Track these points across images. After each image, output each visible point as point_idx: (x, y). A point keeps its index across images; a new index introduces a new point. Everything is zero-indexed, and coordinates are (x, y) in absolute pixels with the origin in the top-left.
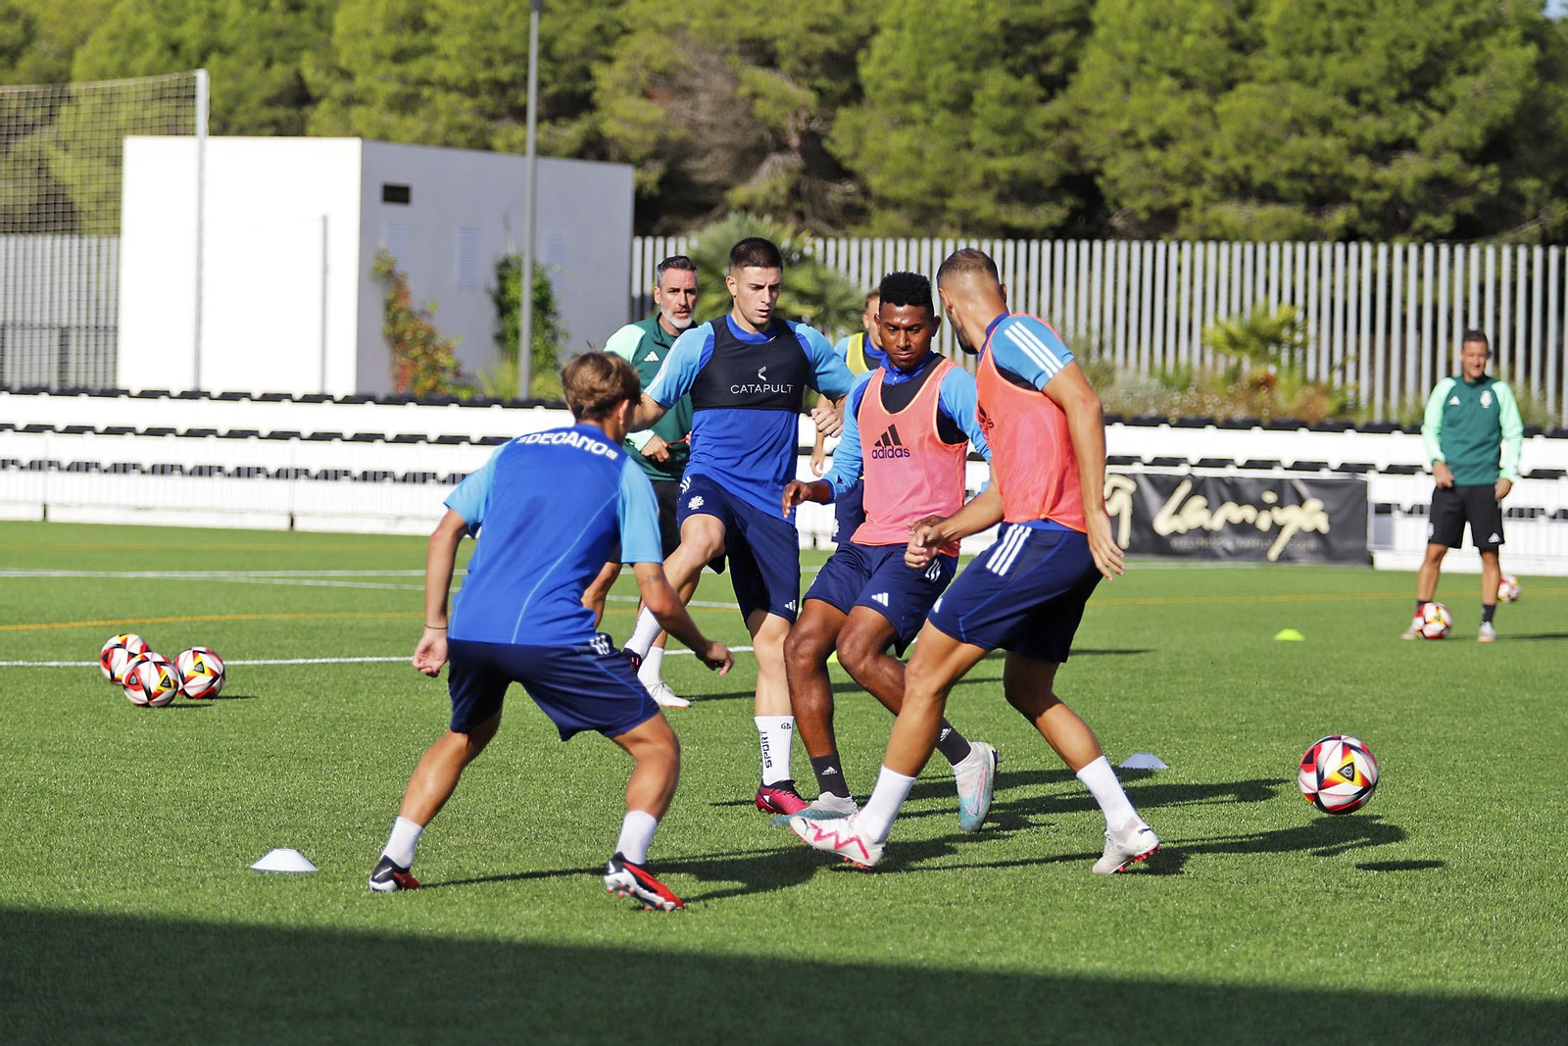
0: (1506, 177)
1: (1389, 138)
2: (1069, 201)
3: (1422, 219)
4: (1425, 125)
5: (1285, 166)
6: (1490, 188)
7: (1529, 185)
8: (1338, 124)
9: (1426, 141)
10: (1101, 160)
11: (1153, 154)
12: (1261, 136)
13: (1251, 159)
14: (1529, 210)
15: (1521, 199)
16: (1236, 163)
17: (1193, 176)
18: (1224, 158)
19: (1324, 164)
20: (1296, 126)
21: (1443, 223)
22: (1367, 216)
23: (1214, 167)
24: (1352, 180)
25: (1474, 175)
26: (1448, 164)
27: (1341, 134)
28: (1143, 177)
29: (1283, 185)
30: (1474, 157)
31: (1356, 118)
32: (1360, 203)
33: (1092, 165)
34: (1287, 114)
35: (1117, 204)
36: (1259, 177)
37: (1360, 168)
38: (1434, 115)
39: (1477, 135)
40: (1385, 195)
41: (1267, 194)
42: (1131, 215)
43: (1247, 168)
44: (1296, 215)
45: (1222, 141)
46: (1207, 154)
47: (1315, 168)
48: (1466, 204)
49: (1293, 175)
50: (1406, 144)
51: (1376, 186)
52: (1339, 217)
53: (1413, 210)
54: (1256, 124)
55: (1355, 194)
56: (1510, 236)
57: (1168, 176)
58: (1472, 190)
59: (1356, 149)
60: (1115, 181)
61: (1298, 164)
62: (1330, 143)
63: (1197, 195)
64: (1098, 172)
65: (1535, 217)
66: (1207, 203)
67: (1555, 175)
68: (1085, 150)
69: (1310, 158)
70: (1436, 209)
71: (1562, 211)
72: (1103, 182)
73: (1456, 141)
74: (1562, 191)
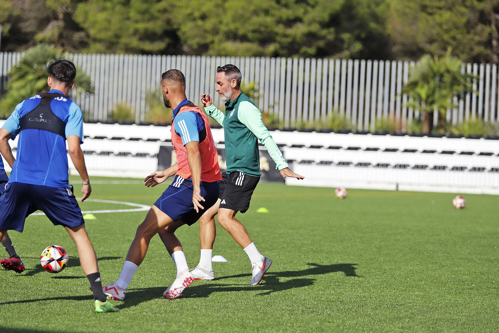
0: (337, 33)
1: (292, 17)
2: (167, 40)
3: (304, 49)
4: (306, 12)
5: (251, 28)
6: (331, 37)
7: (346, 36)
8: (272, 12)
9: (307, 18)
10: (180, 24)
11: (200, 23)
12: (242, 16)
13: (238, 25)
14: (345, 46)
15: (342, 41)
16: (232, 26)
17: (215, 31)
18: (227, 25)
19: (266, 27)
20: (256, 13)
21: (312, 51)
22: (282, 47)
23: (223, 28)
24: (277, 34)
25: (324, 32)
26: (315, 28)
27: (273, 15)
28: (196, 32)
29: (250, 35)
30: (325, 25)
31: (279, 10)
32: (279, 42)
33: (175, 27)
34: (252, 8)
35: (186, 42)
36: (241, 32)
37: (280, 29)
38: (309, 9)
39: (326, 17)
40: (289, 40)
41: (244, 39)
42: (190, 46)
43: (237, 29)
44: (255, 47)
45: (227, 18)
46: (221, 22)
47: (262, 29)
48: (321, 43)
49: (254, 31)
50: (298, 20)
51: (285, 36)
52: (271, 48)
53: (300, 45)
54: (240, 12)
55: (278, 38)
56: (338, 55)
57: (206, 31)
58: (323, 38)
59: (279, 21)
60: (184, 33)
61: (256, 27)
62: (269, 20)
63: (217, 39)
64: (178, 29)
65: (348, 49)
66: (221, 42)
67: (356, 32)
68: (173, 21)
69: (261, 25)
70: (310, 45)
71: (358, 47)
72: (179, 33)
73: (318, 19)
74: (358, 38)
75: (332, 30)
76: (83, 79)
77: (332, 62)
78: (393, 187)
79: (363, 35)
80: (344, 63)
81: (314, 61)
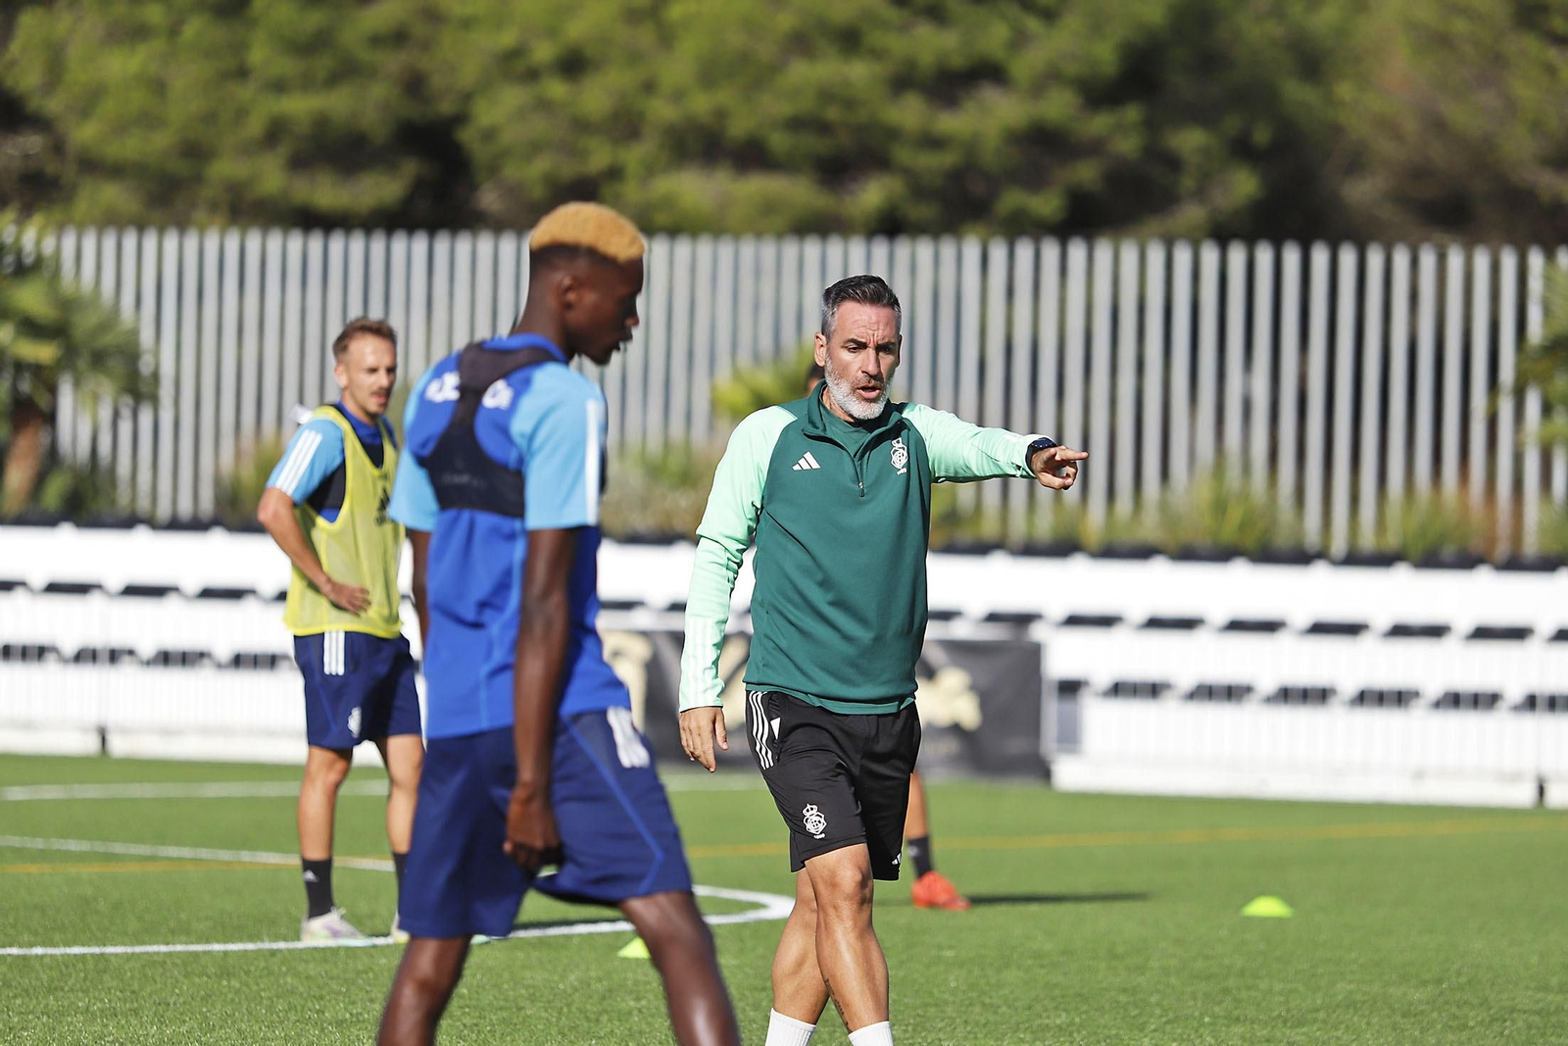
0: (1151, 126)
1: (958, 61)
2: (410, 168)
3: (1012, 199)
4: (1019, 40)
5: (784, 109)
6: (1128, 146)
7: (1190, 141)
8: (876, 38)
9: (1024, 66)
10: (467, 97)
11: (556, 89)
12: (744, 58)
13: (725, 96)
14: (1187, 182)
15: (1173, 163)
16: (701, 104)
17: (625, 125)
18: (678, 96)
19: (849, 103)
20: (800, 43)
21: (1047, 204)
22: (919, 190)
23: (661, 111)
24: (893, 134)
25: (1099, 124)
26: (1059, 106)
27: (878, 54)
28: (539, 126)
29: (779, 142)
30: (1099, 94)
31: (904, 28)
32: (907, 173)
33: (446, 107)
34: (785, 21)
35: (494, 169)
36: (739, 127)
37: (909, 113)
38: (1033, 24)
39: (1105, 56)
40: (946, 160)
41: (751, 156)
42: (513, 191)
43: (721, 114)
44: (799, 191)
45: (677, 68)
46: (649, 87)
47: (833, 114)
48: (1086, 173)
49: (795, 124)
50: (987, 73)
51: (933, 142)
52: (872, 195)
53: (996, 182)
54: (736, 40)
55: (903, 155)
56: (1154, 224)
57: (582, 125)
58: (1093, 148)
59: (902, 82)
60: (489, 135)
61: (806, 105)
62: (859, 72)
63: (633, 156)
64: (460, 119)
65: (1200, 194)
66: (650, 171)
67: (1232, 123)
68: (437, 81)
69: (826, 95)
70: (1034, 180)
71: (1243, 186)
72: (467, 136)
73: (1072, 69)
74: (1242, 150)
75: (1132, 113)
76: (107, 340)
77: (1129, 255)
78: (1522, 795)
79: (1262, 136)
80: (1183, 256)
81: (1050, 251)
